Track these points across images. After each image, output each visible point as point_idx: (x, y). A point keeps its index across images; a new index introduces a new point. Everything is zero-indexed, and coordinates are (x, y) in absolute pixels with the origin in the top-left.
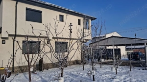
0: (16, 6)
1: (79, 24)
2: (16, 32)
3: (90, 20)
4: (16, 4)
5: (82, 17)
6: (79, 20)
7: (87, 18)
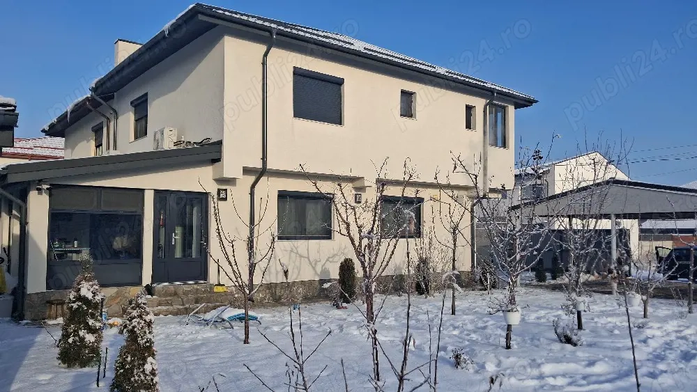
0: (264, 64)
1: (468, 126)
2: (264, 158)
3: (511, 109)
4: (266, 55)
5: (482, 96)
6: (469, 109)
7: (498, 101)
